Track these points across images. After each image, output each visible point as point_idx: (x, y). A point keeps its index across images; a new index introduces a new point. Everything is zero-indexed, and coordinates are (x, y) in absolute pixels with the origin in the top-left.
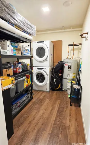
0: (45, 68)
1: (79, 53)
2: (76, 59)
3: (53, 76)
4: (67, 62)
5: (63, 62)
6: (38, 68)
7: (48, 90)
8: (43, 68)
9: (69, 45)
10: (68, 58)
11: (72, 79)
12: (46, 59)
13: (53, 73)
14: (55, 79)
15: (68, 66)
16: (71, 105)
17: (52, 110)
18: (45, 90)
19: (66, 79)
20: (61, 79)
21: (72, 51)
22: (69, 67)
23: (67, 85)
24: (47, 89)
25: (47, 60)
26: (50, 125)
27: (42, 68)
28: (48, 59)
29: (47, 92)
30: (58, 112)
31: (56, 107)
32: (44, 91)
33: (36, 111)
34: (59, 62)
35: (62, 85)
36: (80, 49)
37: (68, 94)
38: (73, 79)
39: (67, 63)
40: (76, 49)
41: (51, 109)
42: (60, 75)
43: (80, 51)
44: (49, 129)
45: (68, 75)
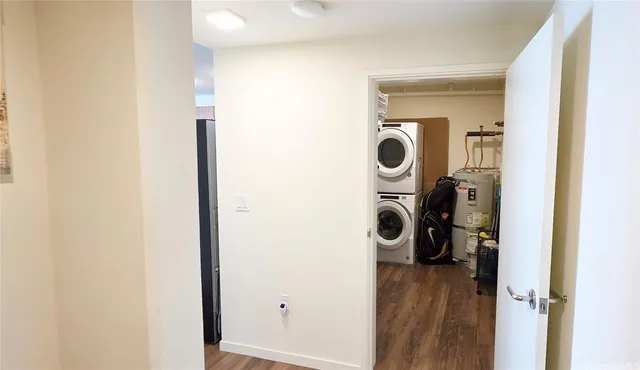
0: (403, 198)
1: (498, 156)
2: (490, 172)
3: (427, 218)
4: (465, 181)
5: (451, 179)
6: (382, 197)
7: (411, 261)
8: (397, 198)
9: (470, 134)
10: (465, 169)
11: (479, 228)
12: (407, 173)
13: (426, 212)
14: (430, 230)
15: (466, 191)
16: (479, 293)
17: (432, 302)
18: (404, 261)
19: (464, 228)
20: (447, 229)
21: (476, 149)
22: (472, 195)
23: (466, 245)
24: (408, 258)
25: (409, 175)
26: (435, 325)
27: (393, 197)
28: (413, 172)
29: (409, 266)
30: (448, 304)
31: (443, 296)
32: (398, 266)
33: (394, 305)
34: (440, 180)
35: (450, 247)
36: (500, 144)
37: (471, 271)
38: (481, 229)
39: (465, 183)
40: (488, 145)
41: (430, 299)
42: (445, 216)
43: (499, 149)
44: (434, 331)
45: (468, 216)
